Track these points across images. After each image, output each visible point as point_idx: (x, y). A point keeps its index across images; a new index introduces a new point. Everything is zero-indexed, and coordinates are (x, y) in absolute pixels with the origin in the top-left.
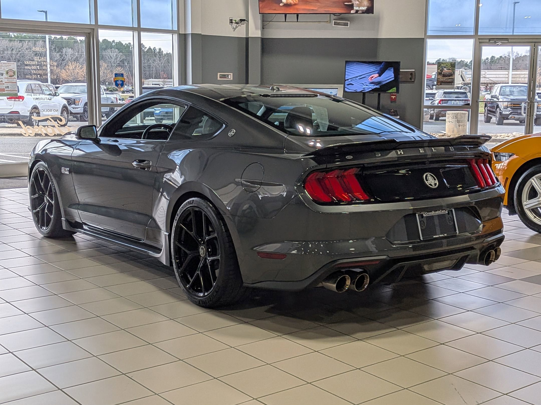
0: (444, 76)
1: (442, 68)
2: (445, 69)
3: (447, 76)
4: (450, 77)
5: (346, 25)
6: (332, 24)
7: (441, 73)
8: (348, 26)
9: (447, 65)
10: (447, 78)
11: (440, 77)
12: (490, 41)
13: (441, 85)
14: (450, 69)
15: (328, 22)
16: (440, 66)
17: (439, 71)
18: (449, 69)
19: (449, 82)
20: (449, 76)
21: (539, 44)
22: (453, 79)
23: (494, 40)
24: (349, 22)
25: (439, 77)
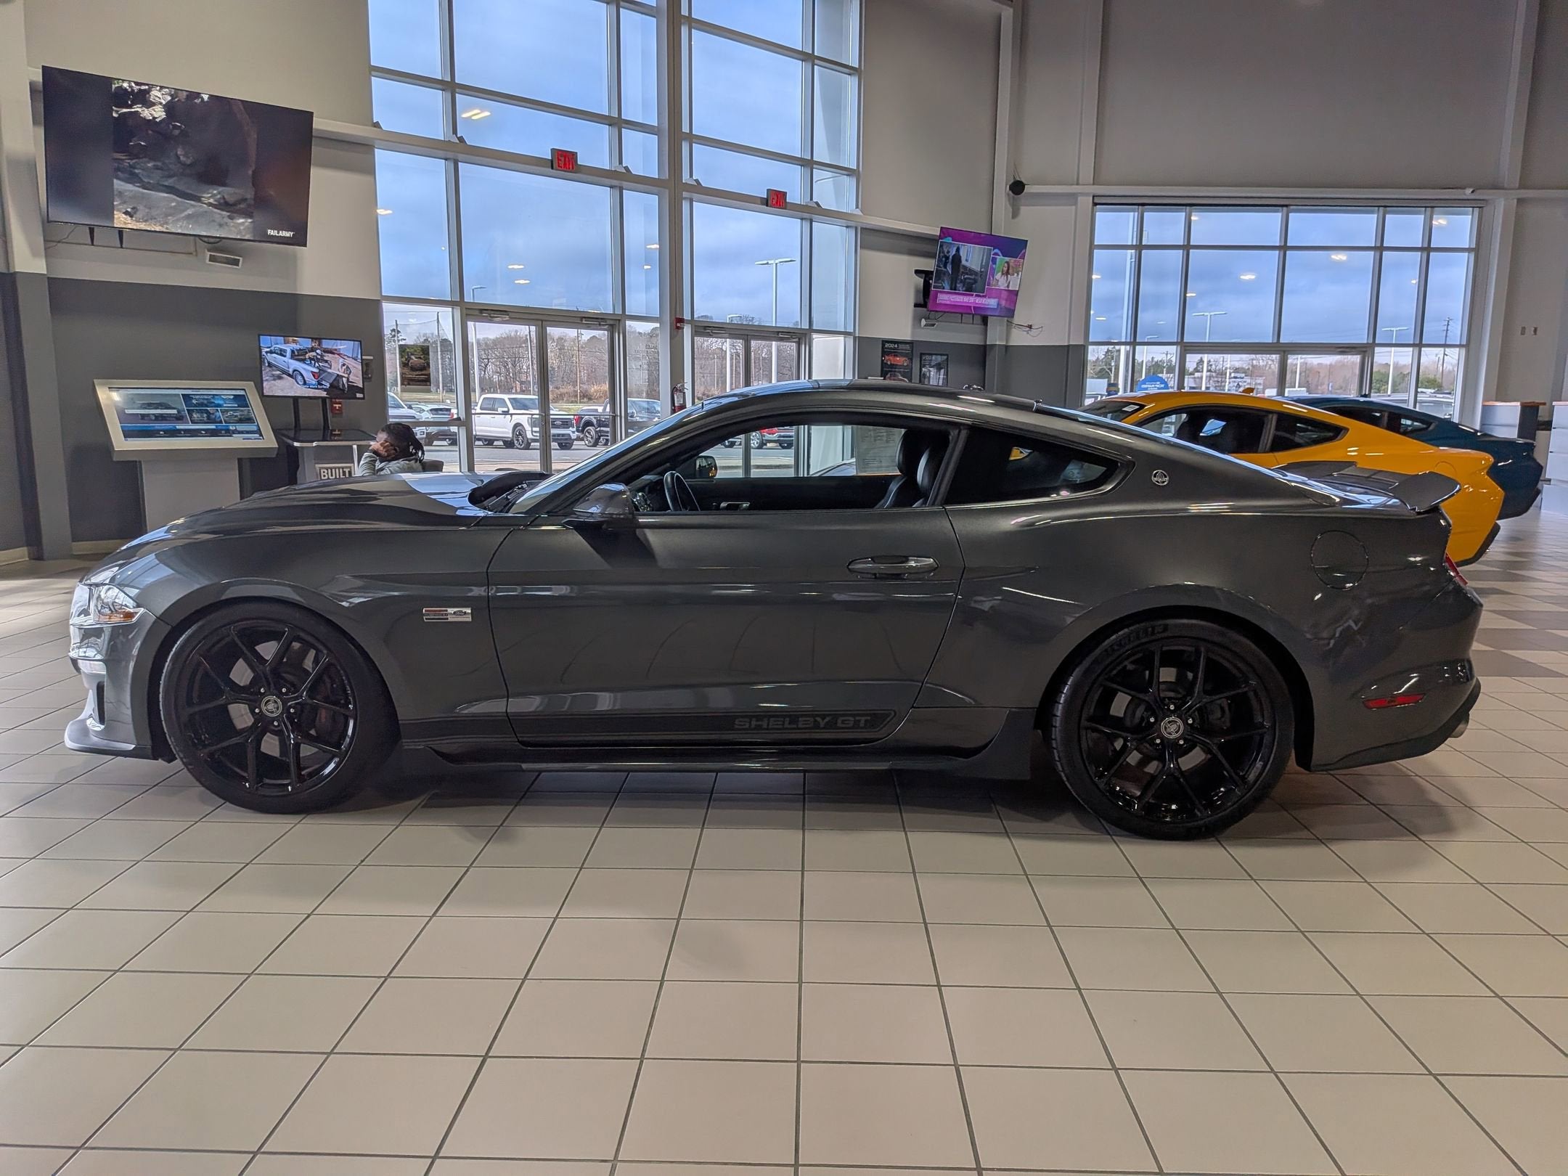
0: (413, 369)
1: (408, 355)
2: (413, 357)
3: (417, 370)
4: (423, 372)
5: (236, 262)
6: (205, 259)
7: (408, 364)
8: (238, 265)
9: (415, 351)
10: (417, 373)
11: (406, 370)
12: (481, 313)
13: (409, 384)
14: (422, 356)
15: (191, 253)
16: (404, 351)
17: (404, 359)
18: (420, 358)
19: (422, 381)
20: (421, 370)
21: (548, 323)
22: (429, 375)
23: (489, 312)
24: (241, 259)
25: (404, 371)
